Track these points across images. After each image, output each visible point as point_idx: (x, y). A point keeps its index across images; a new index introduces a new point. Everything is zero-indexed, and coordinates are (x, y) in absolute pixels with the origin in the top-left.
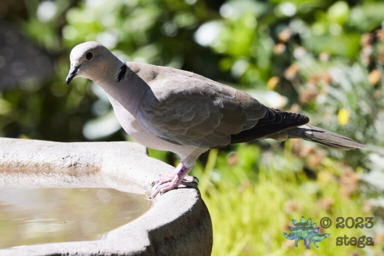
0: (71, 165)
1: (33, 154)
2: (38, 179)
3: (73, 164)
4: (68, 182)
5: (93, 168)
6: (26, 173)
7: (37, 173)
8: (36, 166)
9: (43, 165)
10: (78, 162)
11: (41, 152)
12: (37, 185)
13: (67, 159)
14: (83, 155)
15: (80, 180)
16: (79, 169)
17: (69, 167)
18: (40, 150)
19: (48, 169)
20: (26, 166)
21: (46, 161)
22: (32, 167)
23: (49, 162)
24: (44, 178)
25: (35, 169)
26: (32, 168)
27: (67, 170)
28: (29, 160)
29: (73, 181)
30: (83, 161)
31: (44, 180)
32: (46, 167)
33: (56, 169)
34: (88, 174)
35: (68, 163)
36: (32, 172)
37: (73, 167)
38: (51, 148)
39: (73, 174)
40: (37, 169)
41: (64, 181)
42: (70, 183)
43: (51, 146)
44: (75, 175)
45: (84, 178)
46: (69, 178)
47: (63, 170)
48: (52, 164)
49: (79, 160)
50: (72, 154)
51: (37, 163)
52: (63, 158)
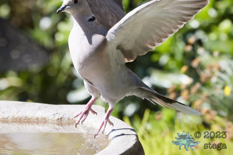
0: (59, 119)
1: (35, 112)
2: (38, 127)
3: (60, 118)
4: (57, 129)
5: (72, 121)
6: (31, 123)
7: (37, 123)
8: (37, 119)
9: (41, 119)
10: (63, 117)
11: (40, 110)
12: (37, 131)
13: (56, 115)
14: (66, 113)
15: (64, 128)
16: (64, 121)
17: (57, 120)
18: (40, 109)
19: (45, 121)
20: (31, 119)
21: (43, 116)
22: (35, 119)
23: (45, 116)
24: (42, 127)
25: (36, 121)
26: (34, 121)
27: (56, 122)
28: (33, 116)
29: (59, 129)
30: (66, 117)
31: (42, 128)
32: (43, 120)
33: (49, 121)
34: (69, 124)
35: (57, 117)
36: (34, 122)
37: (60, 120)
38: (46, 108)
39: (60, 124)
40: (38, 121)
41: (54, 128)
42: (58, 130)
43: (47, 107)
44: (61, 125)
45: (67, 127)
46: (57, 126)
47: (54, 122)
48: (47, 118)
49: (64, 115)
50: (59, 112)
51: (38, 117)
52: (54, 115)
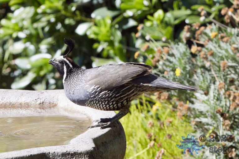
0: (40, 103)
1: (18, 98)
2: (22, 111)
3: (41, 103)
4: (39, 112)
5: (53, 105)
6: (15, 108)
7: (21, 108)
8: (21, 104)
9: (24, 104)
10: (44, 101)
11: (23, 96)
12: (21, 115)
13: (38, 100)
14: (47, 97)
15: (45, 111)
16: (45, 105)
17: (39, 104)
18: (22, 95)
19: (27, 106)
20: (15, 104)
21: (26, 102)
22: (18, 105)
23: (28, 102)
24: (25, 111)
25: (20, 106)
26: (18, 106)
27: (38, 106)
28: (16, 101)
29: (41, 112)
30: (47, 101)
31: (25, 112)
32: (26, 105)
33: (32, 105)
34: (50, 107)
35: (39, 102)
36: (18, 107)
37: (41, 104)
38: (28, 94)
39: (42, 107)
41: (37, 112)
42: (40, 113)
43: (29, 93)
44: (43, 108)
45: (48, 110)
46: (39, 110)
47: (36, 106)
48: (29, 103)
49: (45, 100)
50: (41, 97)
51: (21, 103)
52: (36, 100)
